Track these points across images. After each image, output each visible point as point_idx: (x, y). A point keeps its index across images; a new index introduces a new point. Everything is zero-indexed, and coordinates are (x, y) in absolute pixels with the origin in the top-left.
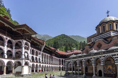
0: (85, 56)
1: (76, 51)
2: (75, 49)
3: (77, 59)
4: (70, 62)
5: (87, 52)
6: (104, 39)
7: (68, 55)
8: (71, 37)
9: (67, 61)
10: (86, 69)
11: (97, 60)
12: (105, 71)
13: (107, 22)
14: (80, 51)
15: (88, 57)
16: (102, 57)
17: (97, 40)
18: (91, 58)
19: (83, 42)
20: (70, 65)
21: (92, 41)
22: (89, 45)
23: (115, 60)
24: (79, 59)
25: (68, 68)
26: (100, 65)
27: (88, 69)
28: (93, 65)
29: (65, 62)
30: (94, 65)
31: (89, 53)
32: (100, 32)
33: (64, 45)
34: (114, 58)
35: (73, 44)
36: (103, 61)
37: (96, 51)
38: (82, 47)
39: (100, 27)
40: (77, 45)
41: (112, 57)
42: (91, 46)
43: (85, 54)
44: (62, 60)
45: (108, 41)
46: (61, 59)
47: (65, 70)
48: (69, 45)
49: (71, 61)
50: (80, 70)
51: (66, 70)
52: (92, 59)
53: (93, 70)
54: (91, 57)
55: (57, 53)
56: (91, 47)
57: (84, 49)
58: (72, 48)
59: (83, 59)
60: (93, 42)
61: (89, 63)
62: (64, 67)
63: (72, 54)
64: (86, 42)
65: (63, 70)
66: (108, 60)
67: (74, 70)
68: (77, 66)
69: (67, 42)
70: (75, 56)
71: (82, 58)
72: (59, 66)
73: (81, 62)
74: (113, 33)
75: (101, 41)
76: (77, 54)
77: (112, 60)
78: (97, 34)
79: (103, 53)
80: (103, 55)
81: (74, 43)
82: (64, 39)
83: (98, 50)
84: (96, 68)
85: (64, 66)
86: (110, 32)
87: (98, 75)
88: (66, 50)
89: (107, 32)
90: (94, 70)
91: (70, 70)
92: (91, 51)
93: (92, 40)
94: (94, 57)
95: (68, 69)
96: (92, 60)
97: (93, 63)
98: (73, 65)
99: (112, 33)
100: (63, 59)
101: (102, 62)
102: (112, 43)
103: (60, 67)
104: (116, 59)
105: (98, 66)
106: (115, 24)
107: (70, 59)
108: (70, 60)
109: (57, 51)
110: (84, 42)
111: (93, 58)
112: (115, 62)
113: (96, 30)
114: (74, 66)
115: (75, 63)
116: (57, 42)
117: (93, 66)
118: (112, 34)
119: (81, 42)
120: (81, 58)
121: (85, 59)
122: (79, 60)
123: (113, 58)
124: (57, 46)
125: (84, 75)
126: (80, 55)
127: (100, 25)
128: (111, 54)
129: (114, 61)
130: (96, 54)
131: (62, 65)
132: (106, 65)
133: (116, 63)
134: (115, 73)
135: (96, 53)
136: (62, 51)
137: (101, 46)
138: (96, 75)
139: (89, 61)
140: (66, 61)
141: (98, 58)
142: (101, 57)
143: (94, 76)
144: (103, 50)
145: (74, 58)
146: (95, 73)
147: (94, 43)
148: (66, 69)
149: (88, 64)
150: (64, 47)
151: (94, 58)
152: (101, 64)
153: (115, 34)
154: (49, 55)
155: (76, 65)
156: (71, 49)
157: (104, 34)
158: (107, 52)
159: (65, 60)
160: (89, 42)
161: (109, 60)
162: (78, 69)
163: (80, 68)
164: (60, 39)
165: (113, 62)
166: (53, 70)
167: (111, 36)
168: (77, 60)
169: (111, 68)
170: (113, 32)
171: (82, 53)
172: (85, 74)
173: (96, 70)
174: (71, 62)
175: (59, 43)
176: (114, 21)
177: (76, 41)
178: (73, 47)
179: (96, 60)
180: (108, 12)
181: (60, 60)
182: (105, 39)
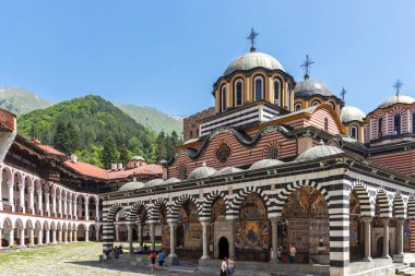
0: (176, 187)
1: (143, 168)
2: (139, 158)
3: (146, 198)
4: (120, 209)
5: (183, 172)
6: (237, 129)
7: (113, 181)
8: (125, 111)
9: (110, 203)
10: (179, 233)
11: (214, 201)
12: (238, 242)
13: (248, 71)
14: (157, 169)
15: (185, 192)
16: (231, 192)
17: (217, 133)
18: (197, 196)
19: (168, 133)
20: (122, 219)
21: (200, 135)
22: (190, 147)
23: (268, 203)
24: (156, 197)
25: (114, 229)
26: (224, 220)
27: (187, 235)
28: (201, 219)
29: (101, 207)
30: (204, 218)
31: (190, 175)
32: (228, 105)
33: (99, 140)
34: (266, 198)
35: (134, 140)
36: (233, 206)
37: (211, 172)
38: (164, 152)
39: (228, 87)
40: (146, 146)
41: (259, 195)
42: (195, 151)
43: (176, 180)
44: (92, 200)
45: (251, 139)
46: (87, 196)
47: (101, 241)
48: (119, 142)
49: (125, 204)
50: (158, 239)
51: (108, 240)
52: (198, 200)
53: (200, 237)
54: (196, 192)
55: (69, 169)
56: (197, 153)
57: (171, 161)
58: (130, 153)
59: (168, 200)
60: (202, 139)
61: (188, 214)
62: (98, 229)
63: (130, 178)
64: (180, 136)
65: (92, 238)
66: (248, 205)
67: (135, 238)
68: (148, 225)
69: (109, 127)
70: (140, 185)
71: (166, 196)
72: (77, 223)
73: (162, 208)
74: (267, 114)
75: (229, 136)
76: (148, 179)
77: (259, 203)
78: (217, 110)
79: (234, 178)
80: (235, 186)
81: (138, 136)
82: (99, 114)
83: (218, 168)
84: (210, 229)
85: (98, 225)
86: (256, 108)
87: (217, 253)
88: (107, 162)
89: (248, 105)
90: (204, 238)
91: (123, 239)
92: (197, 170)
93: (201, 130)
94: (207, 190)
95: (114, 234)
96: (201, 203)
97: (200, 213)
98: (133, 218)
99: (263, 113)
100: (95, 196)
101: (231, 211)
102: (261, 147)
103: (81, 227)
104: (271, 200)
105: (216, 223)
106: (271, 82)
107: (121, 196)
108: (121, 201)
109: (68, 163)
110: (174, 133)
111: (201, 196)
112: (268, 212)
113: (214, 94)
114: (136, 226)
115: (141, 211)
116: (69, 125)
117: (203, 224)
118: (264, 116)
119: (163, 133)
120: (161, 196)
121: (174, 199)
122: (153, 201)
123: (262, 198)
124: (70, 142)
125: (171, 255)
126: (159, 182)
127: (228, 77)
128: (257, 184)
129: (266, 207)
130: (211, 181)
131: (91, 219)
132: (241, 220)
133: (270, 215)
134: (265, 246)
135: (211, 178)
136: (92, 163)
137: (228, 155)
138: (210, 254)
139: (187, 205)
140: (104, 203)
141: (219, 197)
142: (226, 193)
143: (204, 257)
144: (235, 170)
145: (136, 193)
146: (208, 249)
147: (205, 141)
148: (108, 234)
149: (185, 215)
150: (99, 149)
151: (205, 195)
152: (228, 217)
153: (271, 116)
154: (34, 178)
155: (144, 218)
156: (124, 159)
157: (239, 113)
158: (246, 175)
159: (101, 201)
160: (191, 137)
161: (252, 205)
162: (151, 235)
163: (158, 233)
164: (80, 116)
165: (262, 211)
166: (51, 240)
167: (258, 122)
168: (147, 202)
169: (256, 230)
170: (266, 108)
171: (165, 175)
172: (176, 251)
173: (210, 238)
174: (126, 208)
175: (77, 128)
176: (269, 72)
177: (142, 128)
178: (131, 149)
179: (212, 204)
180: (253, 36)
181: (83, 200)
182: (242, 131)
